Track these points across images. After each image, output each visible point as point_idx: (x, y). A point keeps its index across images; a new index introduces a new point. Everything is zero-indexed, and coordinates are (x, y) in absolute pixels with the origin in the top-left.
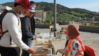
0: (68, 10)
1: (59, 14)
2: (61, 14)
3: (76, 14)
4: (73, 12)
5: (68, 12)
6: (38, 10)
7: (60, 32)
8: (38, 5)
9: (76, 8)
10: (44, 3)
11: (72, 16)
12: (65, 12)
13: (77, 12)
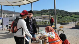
0: (70, 14)
1: (62, 17)
2: (64, 17)
3: (76, 16)
4: (73, 15)
5: (70, 15)
6: (47, 15)
7: (59, 30)
8: (48, 12)
9: (75, 12)
10: (52, 10)
11: (73, 18)
12: (67, 15)
13: (76, 15)
